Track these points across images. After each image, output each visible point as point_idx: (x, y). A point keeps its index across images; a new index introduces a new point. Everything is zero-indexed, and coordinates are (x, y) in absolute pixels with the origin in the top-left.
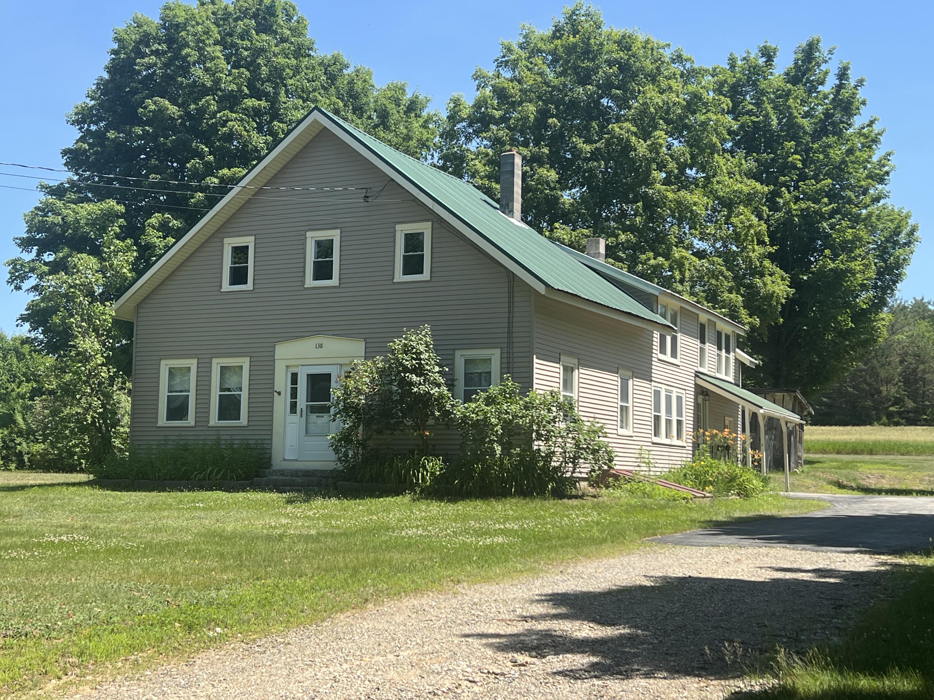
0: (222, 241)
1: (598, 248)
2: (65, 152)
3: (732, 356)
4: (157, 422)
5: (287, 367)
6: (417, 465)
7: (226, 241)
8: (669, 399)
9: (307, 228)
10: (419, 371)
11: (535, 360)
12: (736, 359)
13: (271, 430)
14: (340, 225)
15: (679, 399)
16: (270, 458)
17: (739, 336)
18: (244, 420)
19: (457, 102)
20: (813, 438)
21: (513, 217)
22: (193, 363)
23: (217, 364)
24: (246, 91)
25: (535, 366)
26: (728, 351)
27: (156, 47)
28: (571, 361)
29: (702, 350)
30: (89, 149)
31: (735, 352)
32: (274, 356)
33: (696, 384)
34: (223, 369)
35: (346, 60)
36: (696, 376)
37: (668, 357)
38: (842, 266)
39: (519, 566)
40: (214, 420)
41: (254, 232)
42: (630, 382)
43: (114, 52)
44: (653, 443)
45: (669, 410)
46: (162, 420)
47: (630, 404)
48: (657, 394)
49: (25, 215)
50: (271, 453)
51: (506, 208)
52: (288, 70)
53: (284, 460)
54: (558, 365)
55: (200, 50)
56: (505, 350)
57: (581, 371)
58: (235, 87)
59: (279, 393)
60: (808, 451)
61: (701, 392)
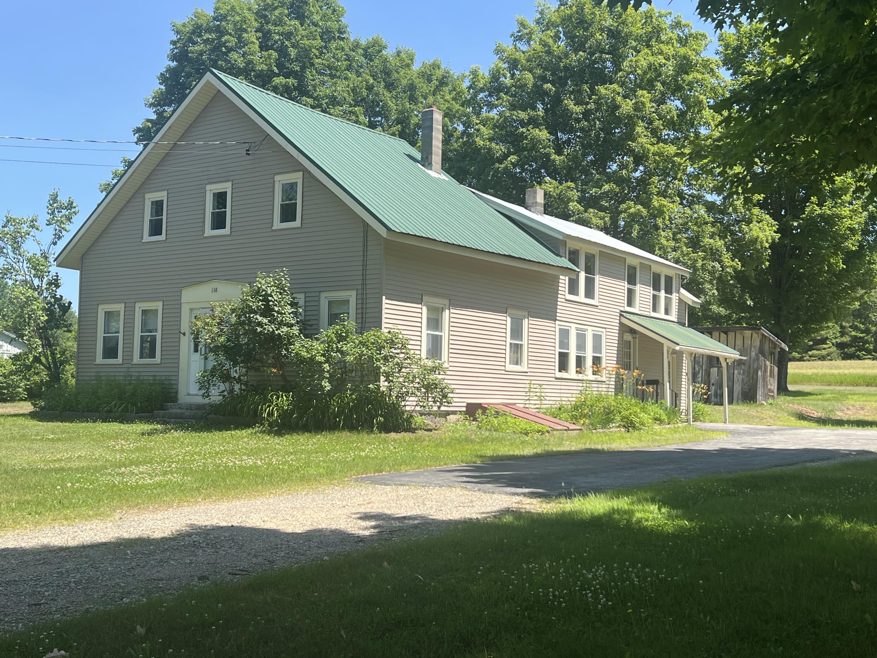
0: (144, 197)
1: (535, 198)
2: (138, 130)
3: (674, 297)
4: (95, 360)
5: (191, 310)
6: (266, 401)
7: (147, 196)
8: (581, 338)
9: (206, 182)
11: (384, 300)
12: (680, 300)
13: (178, 367)
14: (231, 178)
15: (597, 339)
16: (177, 393)
17: (683, 278)
18: (158, 359)
19: (475, 73)
21: (431, 170)
22: (120, 307)
23: (140, 307)
25: (384, 306)
26: (668, 291)
28: (439, 302)
29: (631, 293)
31: (678, 292)
32: (181, 300)
33: (621, 323)
34: (144, 312)
36: (621, 315)
37: (581, 297)
40: (136, 359)
41: (167, 187)
42: (525, 322)
43: (174, 43)
44: (557, 378)
45: (581, 346)
46: (99, 359)
47: (525, 342)
48: (564, 334)
50: (177, 388)
51: (426, 161)
53: (189, 394)
54: (420, 306)
55: (240, 38)
56: (360, 292)
57: (452, 311)
58: (265, 68)
59: (184, 334)
61: (624, 329)
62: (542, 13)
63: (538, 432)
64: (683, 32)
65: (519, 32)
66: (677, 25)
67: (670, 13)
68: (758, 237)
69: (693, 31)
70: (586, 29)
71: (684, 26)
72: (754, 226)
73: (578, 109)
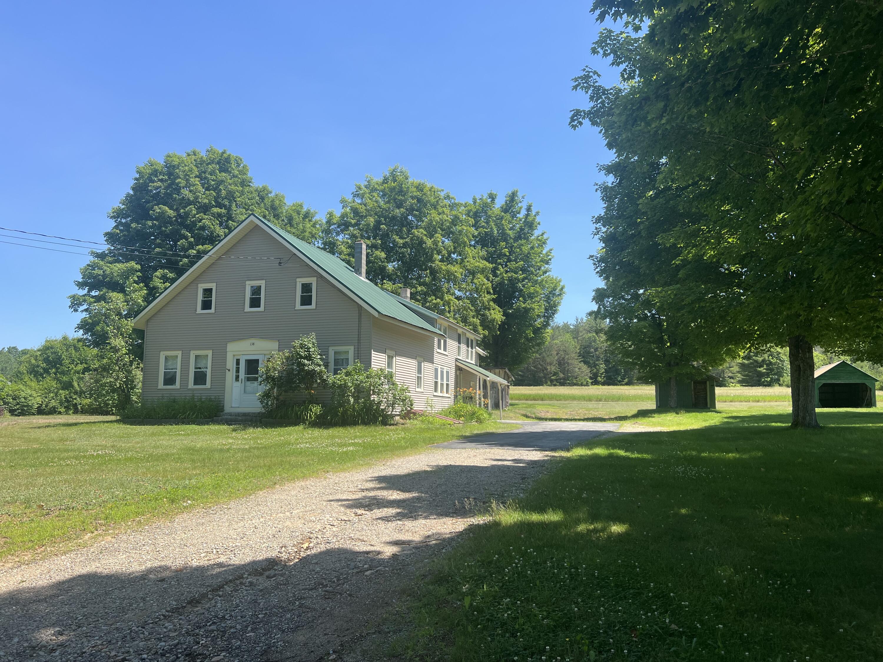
0: (197, 286)
1: (406, 294)
2: (106, 234)
3: (474, 350)
4: (157, 386)
5: (234, 355)
6: (307, 409)
7: (200, 285)
8: (442, 372)
9: (246, 279)
10: (309, 358)
11: (373, 352)
12: (476, 352)
13: (224, 391)
14: (265, 278)
15: (447, 373)
16: (223, 406)
17: (477, 340)
18: (208, 385)
19: (331, 214)
20: (515, 392)
21: (361, 276)
22: (179, 353)
23: (193, 354)
24: (214, 203)
25: (373, 355)
26: (472, 348)
27: (161, 177)
28: (392, 353)
29: (459, 347)
30: (120, 233)
31: (475, 348)
32: (226, 349)
33: (456, 365)
34: (197, 357)
35: (270, 189)
36: (456, 361)
37: (442, 351)
38: (528, 306)
39: (361, 462)
40: (191, 385)
41: (216, 281)
42: (423, 364)
43: (136, 179)
44: (434, 396)
45: (442, 378)
46: (161, 386)
47: (422, 376)
48: (436, 370)
49: (81, 269)
50: (224, 404)
51: (358, 271)
52: (237, 193)
53: (232, 407)
54: (384, 355)
55: (187, 180)
56: (356, 347)
57: (397, 358)
58: (207, 201)
59: (229, 370)
60: (512, 399)
61: (459, 369)
62: (368, 182)
63: (449, 424)
64: (451, 202)
65: (357, 192)
66: (448, 197)
67: (443, 190)
68: (495, 318)
69: (456, 201)
70: (404, 196)
71: (452, 198)
72: (492, 312)
73: (401, 241)
